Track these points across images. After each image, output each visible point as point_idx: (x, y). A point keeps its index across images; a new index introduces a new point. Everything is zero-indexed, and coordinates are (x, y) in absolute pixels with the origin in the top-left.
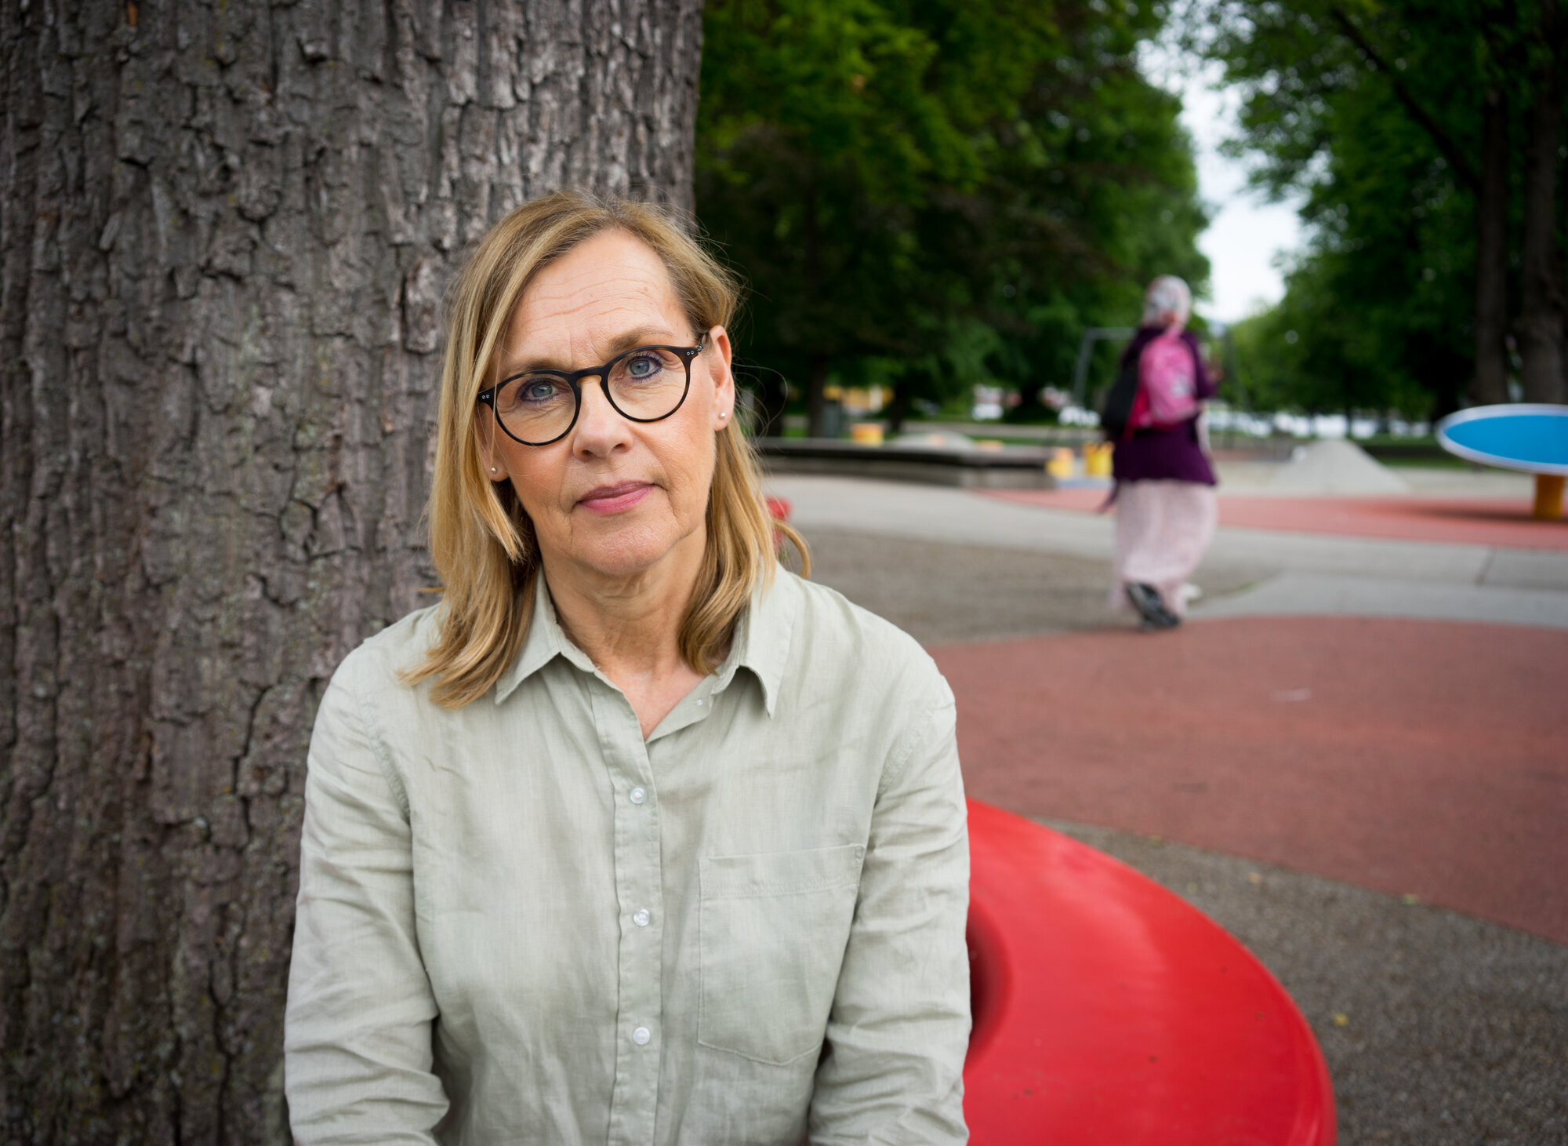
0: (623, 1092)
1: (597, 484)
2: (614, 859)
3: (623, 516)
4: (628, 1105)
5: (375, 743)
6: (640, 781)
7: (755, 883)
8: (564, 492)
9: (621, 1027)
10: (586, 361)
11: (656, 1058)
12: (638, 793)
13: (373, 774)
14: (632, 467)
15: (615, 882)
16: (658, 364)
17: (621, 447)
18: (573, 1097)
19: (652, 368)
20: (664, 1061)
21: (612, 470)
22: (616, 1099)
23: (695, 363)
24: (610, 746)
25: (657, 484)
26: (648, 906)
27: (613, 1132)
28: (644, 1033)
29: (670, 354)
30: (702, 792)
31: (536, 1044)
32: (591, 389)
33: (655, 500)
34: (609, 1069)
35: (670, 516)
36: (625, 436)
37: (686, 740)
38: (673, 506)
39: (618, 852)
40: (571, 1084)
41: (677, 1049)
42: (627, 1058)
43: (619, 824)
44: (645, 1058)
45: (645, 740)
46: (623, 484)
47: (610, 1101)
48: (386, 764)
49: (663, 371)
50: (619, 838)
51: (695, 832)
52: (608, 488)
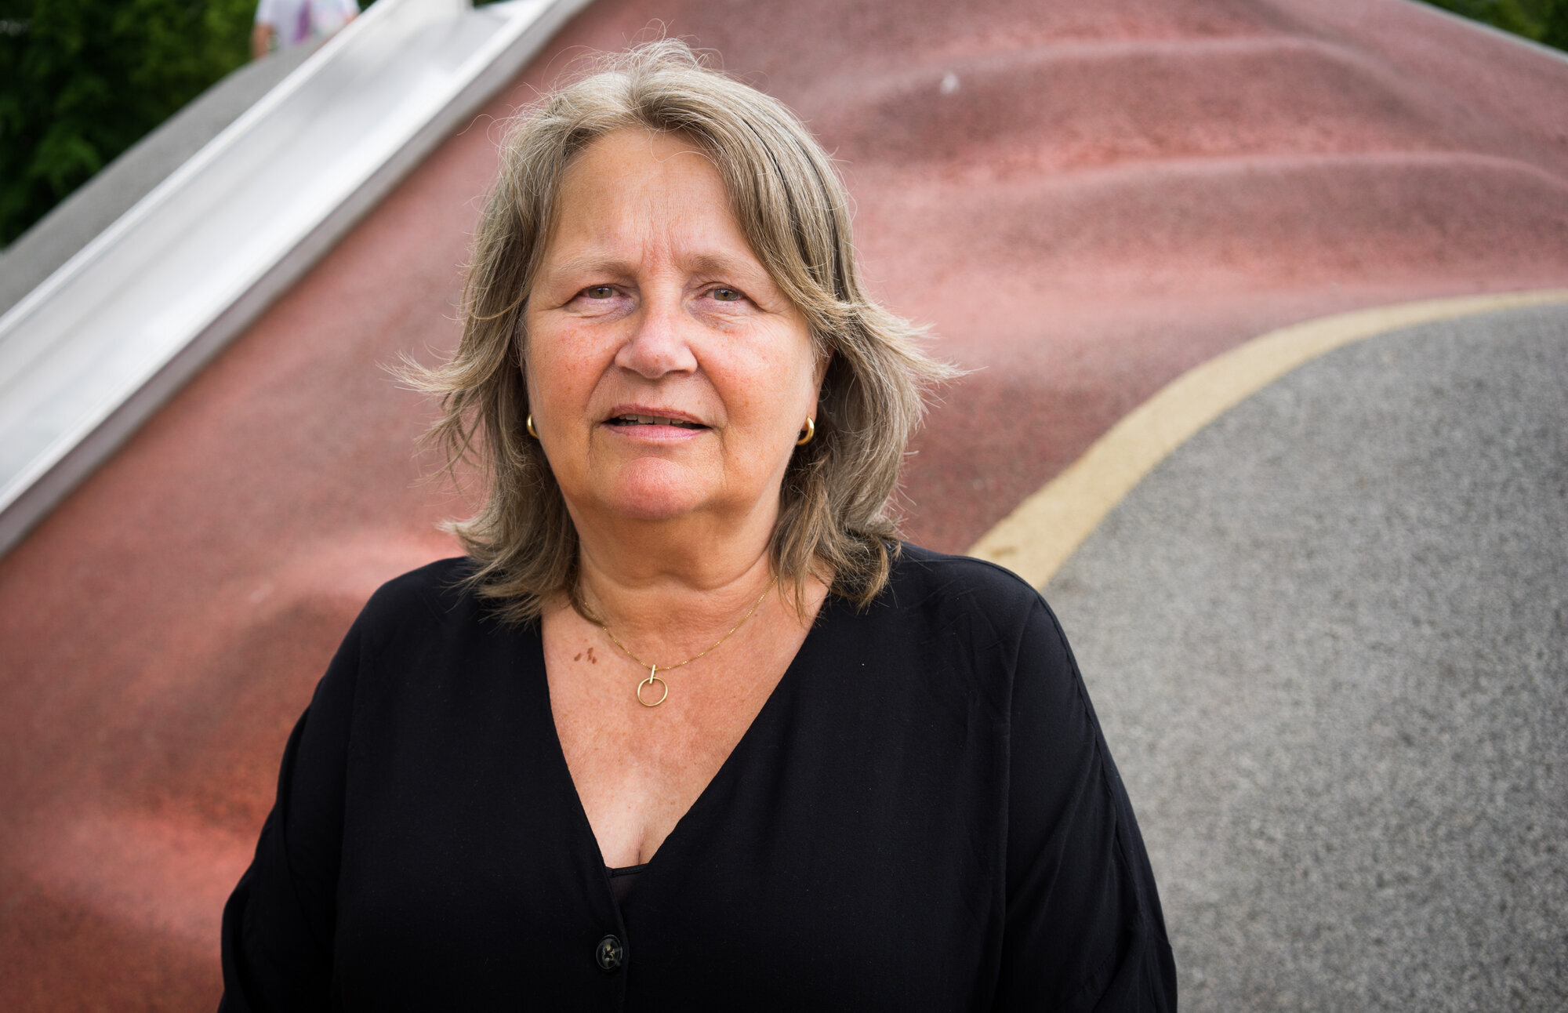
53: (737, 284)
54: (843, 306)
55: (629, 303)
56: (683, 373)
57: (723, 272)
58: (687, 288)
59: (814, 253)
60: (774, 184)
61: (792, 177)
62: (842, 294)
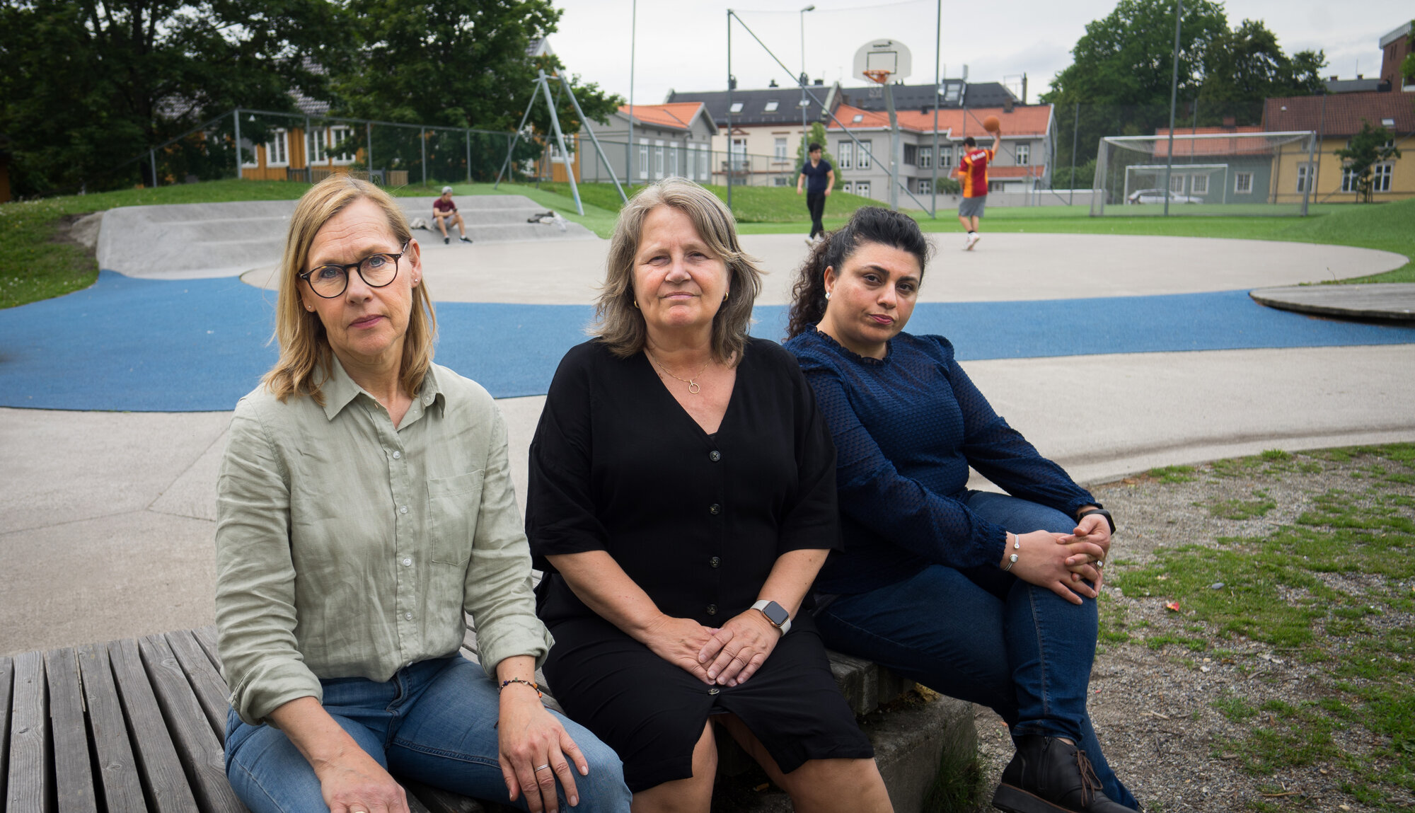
0: (401, 588)
1: (358, 316)
2: (390, 484)
3: (371, 331)
4: (403, 594)
5: (272, 445)
6: (397, 448)
7: (448, 490)
8: (344, 320)
9: (398, 559)
10: (350, 260)
11: (414, 572)
12: (397, 453)
13: (271, 460)
14: (374, 308)
15: (392, 495)
16: (384, 261)
17: (368, 299)
18: (379, 594)
19: (381, 262)
20: (417, 573)
21: (364, 309)
22: (399, 592)
23: (400, 260)
24: (383, 434)
25: (384, 316)
26: (406, 505)
27: (398, 606)
28: (408, 561)
29: (389, 257)
30: (421, 452)
31: (365, 571)
32: (353, 274)
33: (383, 323)
34: (394, 578)
35: (392, 329)
36: (369, 294)
37: (411, 430)
38: (393, 325)
39: (391, 481)
40: (378, 588)
41: (423, 565)
42: (401, 573)
43: (390, 468)
44: (409, 572)
45: (396, 428)
46: (369, 316)
47: (396, 593)
48: (276, 455)
49: (386, 263)
50: (391, 475)
51: (422, 469)
52: (363, 318)
53: (700, 251)
54: (735, 254)
55: (667, 260)
56: (687, 281)
57: (696, 248)
58: (685, 254)
59: (723, 238)
60: (707, 216)
61: (711, 212)
62: (734, 250)
